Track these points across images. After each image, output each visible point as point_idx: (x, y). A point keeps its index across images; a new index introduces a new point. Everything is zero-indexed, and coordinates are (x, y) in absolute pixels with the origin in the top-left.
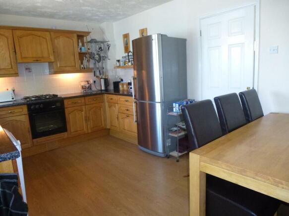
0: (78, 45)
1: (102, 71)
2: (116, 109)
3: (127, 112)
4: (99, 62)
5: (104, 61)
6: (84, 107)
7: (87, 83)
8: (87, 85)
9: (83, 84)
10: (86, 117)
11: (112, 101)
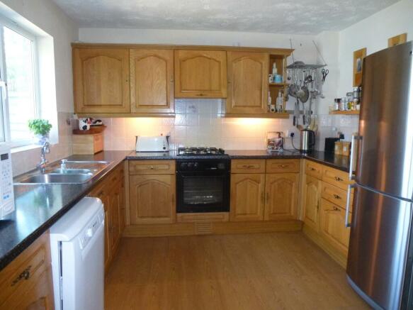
0: (271, 72)
1: (308, 116)
2: (318, 190)
3: (337, 201)
4: (303, 102)
5: (313, 101)
6: (262, 176)
7: (277, 135)
8: (277, 140)
9: (271, 136)
10: (263, 193)
11: (312, 172)
